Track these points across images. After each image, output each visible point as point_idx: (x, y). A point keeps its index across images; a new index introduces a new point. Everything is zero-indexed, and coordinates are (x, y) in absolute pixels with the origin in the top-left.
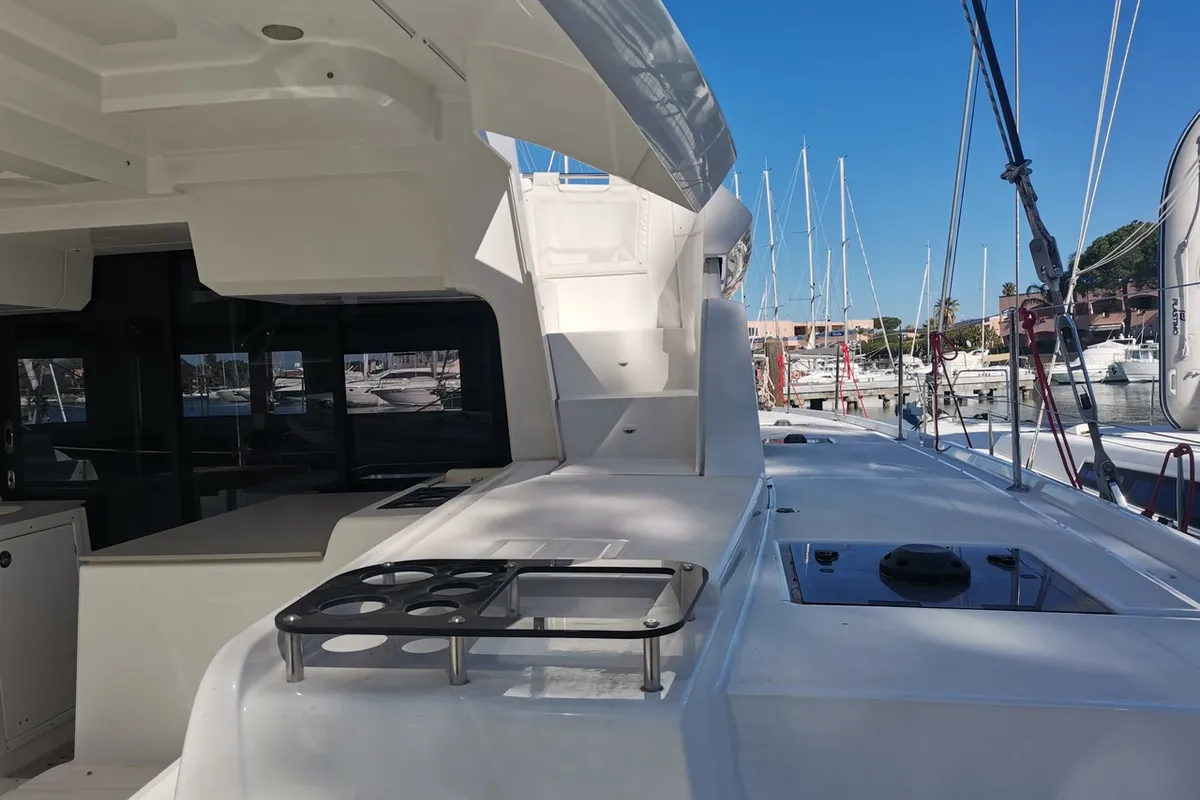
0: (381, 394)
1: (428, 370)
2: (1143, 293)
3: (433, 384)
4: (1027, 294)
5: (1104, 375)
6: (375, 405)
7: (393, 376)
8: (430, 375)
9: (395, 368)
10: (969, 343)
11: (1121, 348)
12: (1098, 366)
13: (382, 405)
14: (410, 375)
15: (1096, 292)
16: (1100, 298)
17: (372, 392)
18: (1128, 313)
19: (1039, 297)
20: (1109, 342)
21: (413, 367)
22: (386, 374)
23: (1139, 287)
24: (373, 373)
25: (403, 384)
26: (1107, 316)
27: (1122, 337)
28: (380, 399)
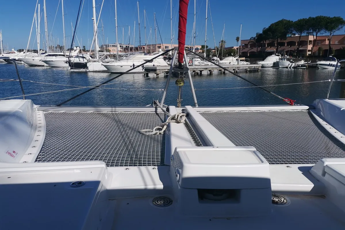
0: (46, 62)
1: (62, 54)
2: (282, 41)
3: (66, 59)
4: (250, 40)
5: (272, 65)
6: (43, 66)
7: (50, 55)
8: (64, 55)
9: (50, 52)
10: (232, 54)
11: (278, 57)
12: (270, 62)
13: (47, 66)
14: (56, 55)
15: (270, 40)
16: (271, 42)
17: (42, 61)
18: (278, 47)
19: (253, 41)
20: (273, 55)
21: (57, 52)
22: (47, 54)
23: (281, 39)
24: (42, 54)
25: (54, 58)
26: (271, 47)
27: (277, 54)
28: (45, 64)
